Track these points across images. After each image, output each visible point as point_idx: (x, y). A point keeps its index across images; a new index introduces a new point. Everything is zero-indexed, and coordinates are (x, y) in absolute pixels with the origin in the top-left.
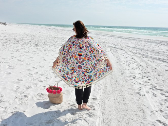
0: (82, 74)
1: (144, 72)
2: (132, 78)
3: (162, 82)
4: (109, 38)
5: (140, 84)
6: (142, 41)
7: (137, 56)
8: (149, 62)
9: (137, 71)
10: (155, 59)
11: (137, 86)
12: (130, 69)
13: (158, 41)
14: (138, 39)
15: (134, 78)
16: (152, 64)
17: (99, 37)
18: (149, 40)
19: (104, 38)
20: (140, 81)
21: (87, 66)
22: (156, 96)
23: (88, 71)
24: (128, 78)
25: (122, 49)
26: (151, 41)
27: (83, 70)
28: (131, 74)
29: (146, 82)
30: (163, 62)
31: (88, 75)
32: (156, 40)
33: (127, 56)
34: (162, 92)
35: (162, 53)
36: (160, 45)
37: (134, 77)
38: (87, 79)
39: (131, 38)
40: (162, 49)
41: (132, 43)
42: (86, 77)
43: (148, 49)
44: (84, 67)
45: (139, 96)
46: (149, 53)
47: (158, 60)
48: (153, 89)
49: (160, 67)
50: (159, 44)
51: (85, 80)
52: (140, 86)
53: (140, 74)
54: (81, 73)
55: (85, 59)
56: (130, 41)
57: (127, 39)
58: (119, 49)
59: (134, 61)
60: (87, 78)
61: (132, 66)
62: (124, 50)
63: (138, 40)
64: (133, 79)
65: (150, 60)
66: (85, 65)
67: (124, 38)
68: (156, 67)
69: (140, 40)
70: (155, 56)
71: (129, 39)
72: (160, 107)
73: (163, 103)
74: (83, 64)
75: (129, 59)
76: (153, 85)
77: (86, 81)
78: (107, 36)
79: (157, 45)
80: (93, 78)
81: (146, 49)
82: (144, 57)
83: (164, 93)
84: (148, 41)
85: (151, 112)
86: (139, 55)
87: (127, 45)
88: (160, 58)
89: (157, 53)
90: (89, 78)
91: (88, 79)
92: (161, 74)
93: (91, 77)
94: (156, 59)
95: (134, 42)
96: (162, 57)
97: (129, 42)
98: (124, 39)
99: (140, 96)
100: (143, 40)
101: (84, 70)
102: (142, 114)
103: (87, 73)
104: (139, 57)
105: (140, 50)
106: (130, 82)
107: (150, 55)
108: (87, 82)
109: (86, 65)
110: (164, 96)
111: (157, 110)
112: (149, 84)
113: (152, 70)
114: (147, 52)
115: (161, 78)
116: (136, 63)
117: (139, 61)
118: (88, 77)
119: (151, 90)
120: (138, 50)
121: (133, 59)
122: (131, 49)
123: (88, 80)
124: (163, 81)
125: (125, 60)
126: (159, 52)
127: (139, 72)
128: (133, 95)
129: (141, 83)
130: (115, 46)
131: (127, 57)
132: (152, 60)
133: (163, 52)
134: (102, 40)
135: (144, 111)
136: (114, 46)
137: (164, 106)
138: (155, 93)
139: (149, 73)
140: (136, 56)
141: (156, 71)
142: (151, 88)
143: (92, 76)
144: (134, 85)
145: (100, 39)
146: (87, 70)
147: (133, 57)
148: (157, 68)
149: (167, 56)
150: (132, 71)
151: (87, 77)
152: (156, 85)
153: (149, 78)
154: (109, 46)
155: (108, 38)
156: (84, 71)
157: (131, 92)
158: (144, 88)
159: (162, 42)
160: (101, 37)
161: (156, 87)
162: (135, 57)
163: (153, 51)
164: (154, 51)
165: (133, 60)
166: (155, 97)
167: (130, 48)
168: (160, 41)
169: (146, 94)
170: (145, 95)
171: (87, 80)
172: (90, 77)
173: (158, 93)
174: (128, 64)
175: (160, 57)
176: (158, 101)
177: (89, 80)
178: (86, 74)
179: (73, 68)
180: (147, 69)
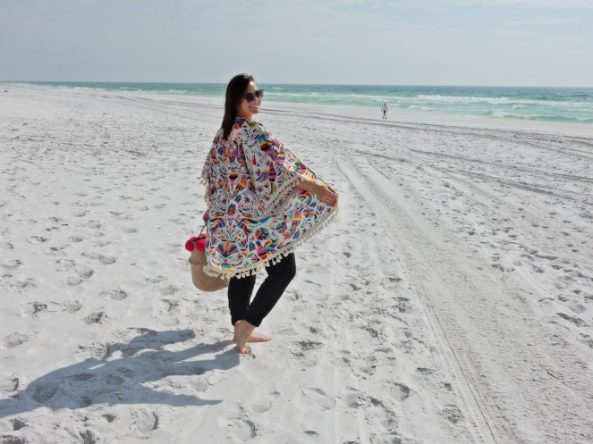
0: (238, 228)
1: (495, 220)
2: (464, 234)
3: (549, 242)
4: (342, 126)
5: (492, 246)
6: (452, 133)
7: (456, 179)
8: (497, 194)
9: (472, 218)
10: (510, 184)
11: (487, 253)
12: (451, 212)
13: (505, 132)
14: (438, 128)
15: (472, 234)
16: (506, 199)
17: (309, 126)
18: (473, 129)
19: (326, 125)
20: (491, 239)
21: (250, 203)
22: (541, 271)
23: (254, 219)
24: (455, 234)
25: (403, 161)
26: (482, 133)
27: (239, 216)
28: (460, 226)
29: (506, 243)
30: (536, 194)
31: (255, 228)
32: (499, 131)
33: (427, 178)
34: (554, 263)
35: (526, 167)
36: (514, 144)
37: (470, 230)
38: (254, 242)
39: (415, 126)
40: (524, 155)
41: (426, 141)
42: (250, 236)
43: (482, 158)
44: (241, 208)
45: (500, 271)
46: (488, 168)
47: (520, 187)
48: (529, 257)
49: (531, 206)
50: (511, 141)
51: (248, 244)
52: (494, 251)
53: (482, 223)
54: (234, 226)
55: (243, 185)
56: (415, 134)
57: (404, 127)
58: (394, 159)
59: (454, 192)
60: (253, 238)
61: (452, 205)
62: (410, 162)
63: (440, 130)
64: (468, 235)
65: (499, 188)
66: (242, 201)
67: (392, 126)
68: (522, 206)
69: (447, 130)
70: (510, 178)
71: (410, 128)
72: (558, 292)
73: (563, 285)
74: (238, 199)
75: (437, 186)
76: (526, 250)
77: (252, 247)
78: (335, 120)
79: (503, 143)
80: (274, 238)
81: (473, 157)
82: (475, 179)
83: (560, 265)
84: (474, 134)
85: (541, 301)
86: (460, 176)
87: (411, 146)
88: (525, 183)
89: (511, 168)
90: (260, 238)
91: (256, 240)
92: (541, 224)
93: (267, 234)
94: (514, 185)
95: (431, 136)
96: (529, 180)
97: (412, 138)
98: (394, 129)
99: (503, 271)
100: (456, 130)
101: (242, 217)
102: (520, 304)
103: (253, 225)
104: (462, 180)
105: (458, 161)
106: (466, 243)
107: (494, 176)
108: (255, 252)
109: (247, 200)
110: (561, 270)
111: (552, 296)
112: (516, 246)
113: (512, 214)
114: (481, 166)
115: (540, 231)
116: (461, 198)
117: (467, 192)
118: (256, 235)
119: (526, 259)
120: (453, 161)
121: (447, 186)
122: (429, 158)
123: (259, 244)
124: (549, 239)
125: (426, 190)
126: (518, 166)
127: (479, 220)
128: (485, 269)
129: (495, 244)
130: (376, 152)
131: (428, 183)
132: (504, 189)
133: (530, 165)
134: (324, 134)
135: (523, 300)
136: (374, 151)
137: (567, 290)
138: (537, 264)
139: (506, 220)
140: (453, 177)
141: (524, 217)
142: (523, 256)
143: (270, 231)
144: (477, 249)
145: (317, 132)
146: (250, 216)
147: (446, 181)
148: (526, 209)
149: (542, 175)
150: (460, 217)
151: (254, 234)
152: (534, 248)
153: (511, 233)
154: (357, 151)
155: (340, 127)
156: (243, 220)
157: (477, 264)
158: (506, 256)
159: (516, 134)
160: (317, 123)
161: (536, 252)
162: (451, 182)
163: (498, 163)
164: (502, 163)
165: (448, 189)
166: (539, 274)
167: (425, 156)
168: (512, 132)
169: (515, 267)
170: (513, 270)
171: (256, 245)
172: (262, 235)
173: (544, 264)
174: (440, 201)
175: (522, 179)
176: (550, 281)
177: (263, 243)
178: (248, 228)
179: (218, 214)
180: (497, 211)
